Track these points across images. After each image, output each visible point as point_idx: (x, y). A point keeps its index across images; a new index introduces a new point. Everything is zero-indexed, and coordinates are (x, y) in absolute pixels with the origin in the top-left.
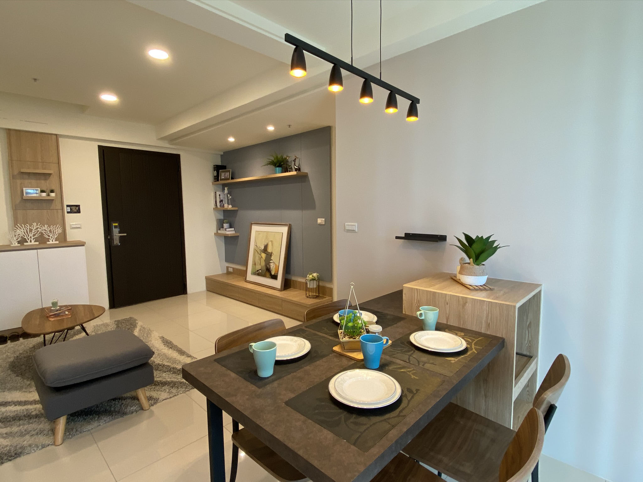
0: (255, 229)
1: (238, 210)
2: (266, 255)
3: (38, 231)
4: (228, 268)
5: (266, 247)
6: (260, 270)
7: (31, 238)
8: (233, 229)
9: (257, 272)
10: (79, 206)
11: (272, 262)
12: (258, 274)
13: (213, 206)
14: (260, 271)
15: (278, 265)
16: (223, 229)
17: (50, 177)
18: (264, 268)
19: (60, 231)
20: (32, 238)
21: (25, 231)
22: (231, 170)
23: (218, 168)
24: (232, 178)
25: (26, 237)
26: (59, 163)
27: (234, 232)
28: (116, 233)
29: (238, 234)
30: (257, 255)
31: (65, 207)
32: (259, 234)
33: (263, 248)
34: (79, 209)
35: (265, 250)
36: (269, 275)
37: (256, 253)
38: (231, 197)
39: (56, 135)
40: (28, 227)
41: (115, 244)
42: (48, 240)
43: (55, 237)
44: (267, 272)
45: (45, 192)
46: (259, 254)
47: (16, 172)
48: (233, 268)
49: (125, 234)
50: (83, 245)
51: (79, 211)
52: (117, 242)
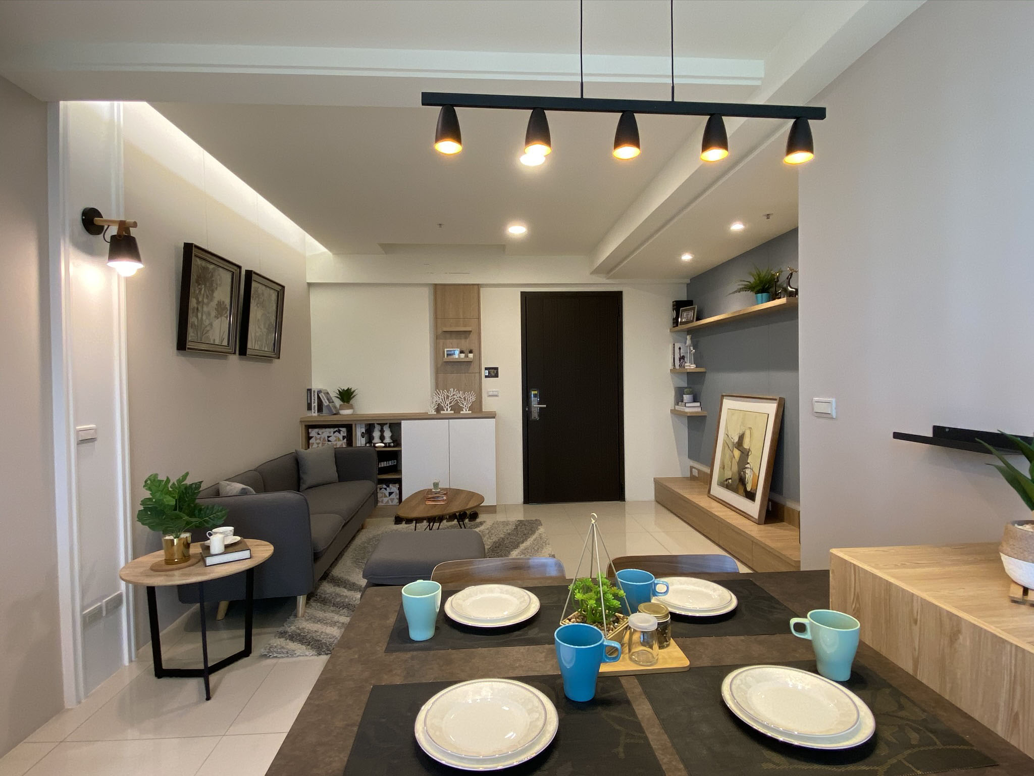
0: (728, 404)
1: (706, 372)
2: (740, 452)
3: (454, 398)
4: (692, 468)
5: (741, 438)
6: (730, 479)
7: (447, 406)
8: (698, 404)
9: (726, 483)
10: (496, 369)
11: (748, 468)
12: (727, 485)
13: (671, 366)
14: (730, 481)
15: (758, 475)
16: (681, 404)
17: (469, 335)
18: (737, 477)
19: (473, 398)
20: (449, 405)
21: (443, 398)
22: (696, 306)
23: (679, 306)
24: (698, 319)
25: (443, 405)
26: (479, 318)
27: (699, 409)
28: (535, 404)
29: (705, 413)
30: (728, 452)
31: (483, 369)
32: (733, 414)
33: (736, 439)
34: (497, 372)
35: (739, 444)
36: (742, 491)
37: (727, 448)
38: (694, 351)
39: (478, 285)
40: (446, 394)
41: (533, 418)
42: (462, 409)
43: (469, 405)
44: (739, 484)
45: (464, 353)
46: (731, 450)
47: (440, 331)
48: (699, 471)
49: (545, 406)
50: (494, 418)
51: (496, 376)
52: (535, 415)
